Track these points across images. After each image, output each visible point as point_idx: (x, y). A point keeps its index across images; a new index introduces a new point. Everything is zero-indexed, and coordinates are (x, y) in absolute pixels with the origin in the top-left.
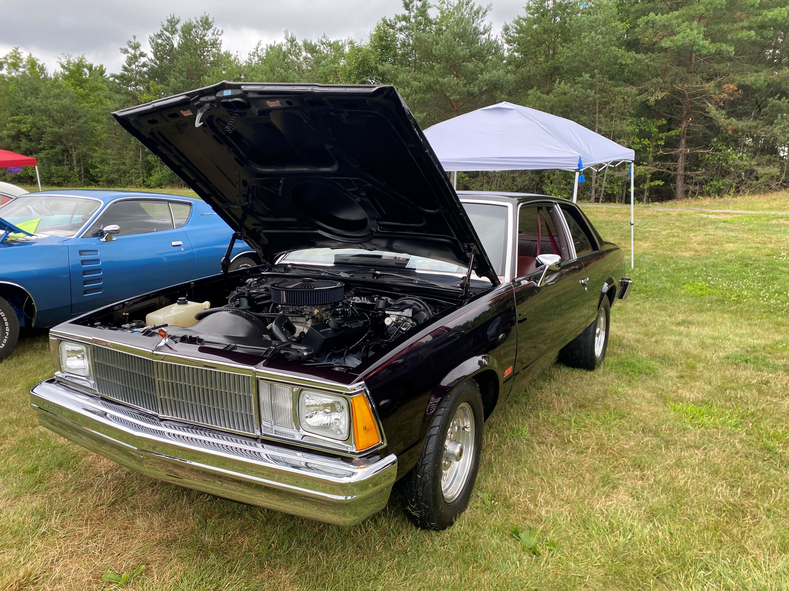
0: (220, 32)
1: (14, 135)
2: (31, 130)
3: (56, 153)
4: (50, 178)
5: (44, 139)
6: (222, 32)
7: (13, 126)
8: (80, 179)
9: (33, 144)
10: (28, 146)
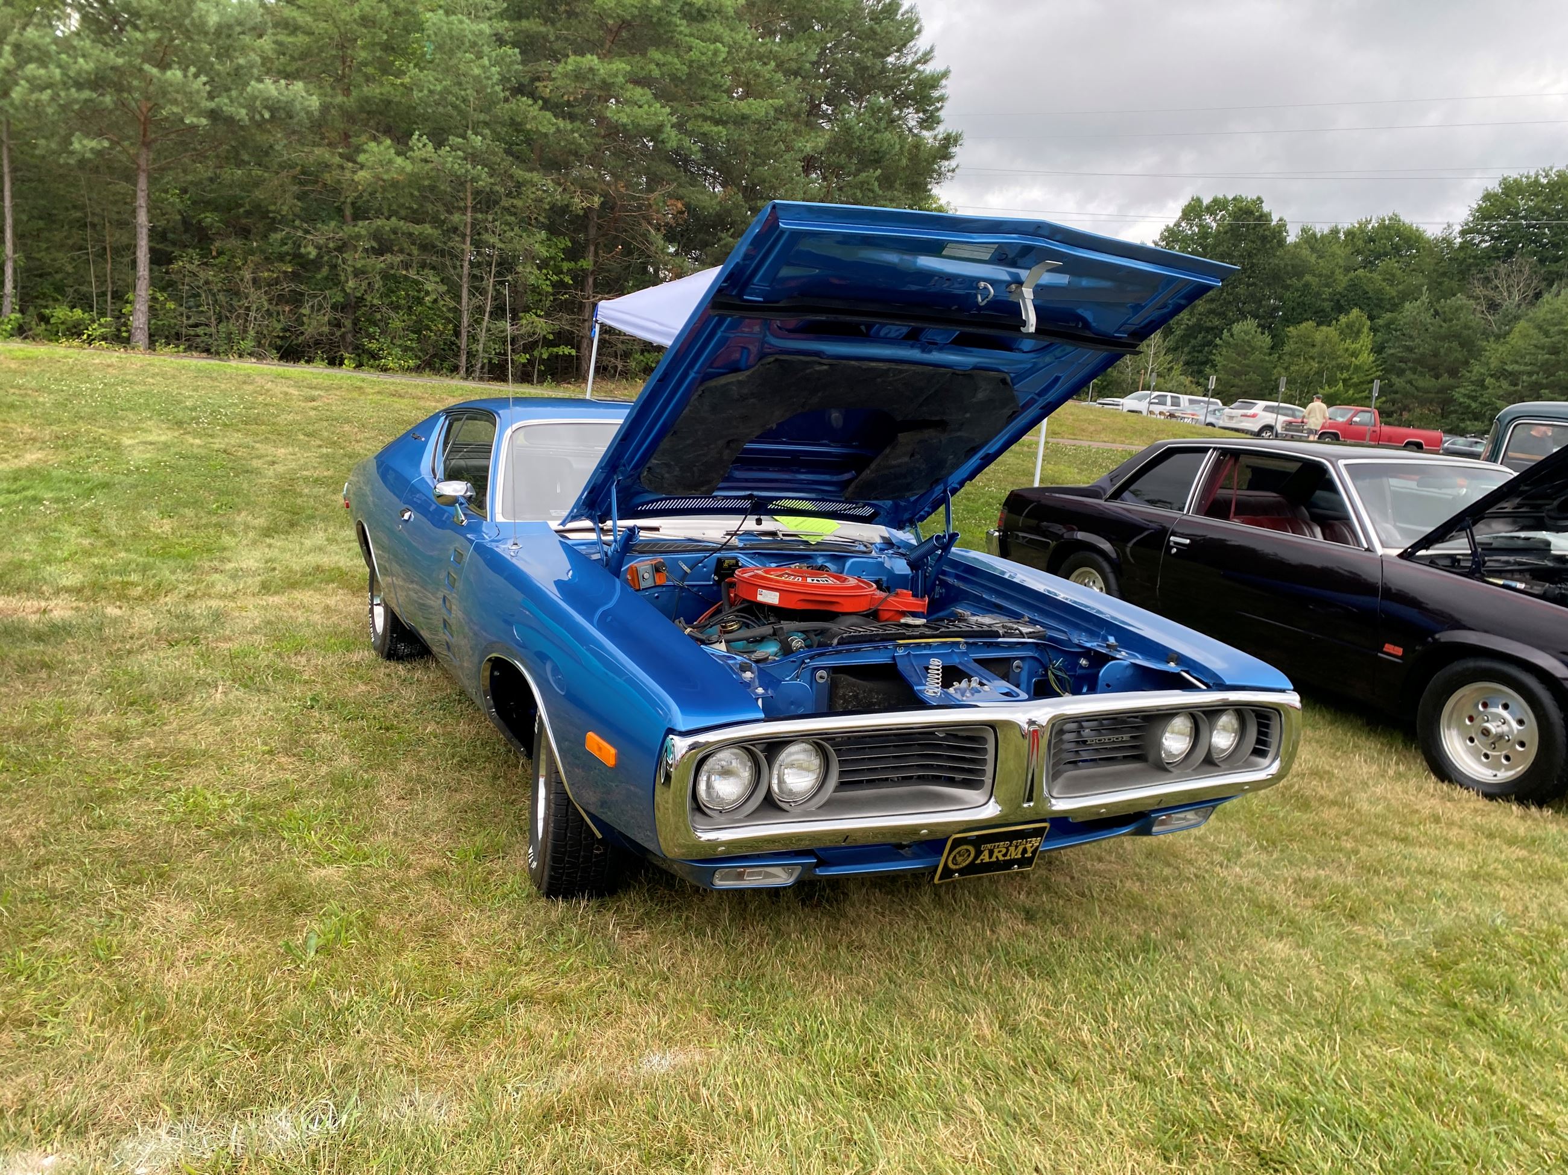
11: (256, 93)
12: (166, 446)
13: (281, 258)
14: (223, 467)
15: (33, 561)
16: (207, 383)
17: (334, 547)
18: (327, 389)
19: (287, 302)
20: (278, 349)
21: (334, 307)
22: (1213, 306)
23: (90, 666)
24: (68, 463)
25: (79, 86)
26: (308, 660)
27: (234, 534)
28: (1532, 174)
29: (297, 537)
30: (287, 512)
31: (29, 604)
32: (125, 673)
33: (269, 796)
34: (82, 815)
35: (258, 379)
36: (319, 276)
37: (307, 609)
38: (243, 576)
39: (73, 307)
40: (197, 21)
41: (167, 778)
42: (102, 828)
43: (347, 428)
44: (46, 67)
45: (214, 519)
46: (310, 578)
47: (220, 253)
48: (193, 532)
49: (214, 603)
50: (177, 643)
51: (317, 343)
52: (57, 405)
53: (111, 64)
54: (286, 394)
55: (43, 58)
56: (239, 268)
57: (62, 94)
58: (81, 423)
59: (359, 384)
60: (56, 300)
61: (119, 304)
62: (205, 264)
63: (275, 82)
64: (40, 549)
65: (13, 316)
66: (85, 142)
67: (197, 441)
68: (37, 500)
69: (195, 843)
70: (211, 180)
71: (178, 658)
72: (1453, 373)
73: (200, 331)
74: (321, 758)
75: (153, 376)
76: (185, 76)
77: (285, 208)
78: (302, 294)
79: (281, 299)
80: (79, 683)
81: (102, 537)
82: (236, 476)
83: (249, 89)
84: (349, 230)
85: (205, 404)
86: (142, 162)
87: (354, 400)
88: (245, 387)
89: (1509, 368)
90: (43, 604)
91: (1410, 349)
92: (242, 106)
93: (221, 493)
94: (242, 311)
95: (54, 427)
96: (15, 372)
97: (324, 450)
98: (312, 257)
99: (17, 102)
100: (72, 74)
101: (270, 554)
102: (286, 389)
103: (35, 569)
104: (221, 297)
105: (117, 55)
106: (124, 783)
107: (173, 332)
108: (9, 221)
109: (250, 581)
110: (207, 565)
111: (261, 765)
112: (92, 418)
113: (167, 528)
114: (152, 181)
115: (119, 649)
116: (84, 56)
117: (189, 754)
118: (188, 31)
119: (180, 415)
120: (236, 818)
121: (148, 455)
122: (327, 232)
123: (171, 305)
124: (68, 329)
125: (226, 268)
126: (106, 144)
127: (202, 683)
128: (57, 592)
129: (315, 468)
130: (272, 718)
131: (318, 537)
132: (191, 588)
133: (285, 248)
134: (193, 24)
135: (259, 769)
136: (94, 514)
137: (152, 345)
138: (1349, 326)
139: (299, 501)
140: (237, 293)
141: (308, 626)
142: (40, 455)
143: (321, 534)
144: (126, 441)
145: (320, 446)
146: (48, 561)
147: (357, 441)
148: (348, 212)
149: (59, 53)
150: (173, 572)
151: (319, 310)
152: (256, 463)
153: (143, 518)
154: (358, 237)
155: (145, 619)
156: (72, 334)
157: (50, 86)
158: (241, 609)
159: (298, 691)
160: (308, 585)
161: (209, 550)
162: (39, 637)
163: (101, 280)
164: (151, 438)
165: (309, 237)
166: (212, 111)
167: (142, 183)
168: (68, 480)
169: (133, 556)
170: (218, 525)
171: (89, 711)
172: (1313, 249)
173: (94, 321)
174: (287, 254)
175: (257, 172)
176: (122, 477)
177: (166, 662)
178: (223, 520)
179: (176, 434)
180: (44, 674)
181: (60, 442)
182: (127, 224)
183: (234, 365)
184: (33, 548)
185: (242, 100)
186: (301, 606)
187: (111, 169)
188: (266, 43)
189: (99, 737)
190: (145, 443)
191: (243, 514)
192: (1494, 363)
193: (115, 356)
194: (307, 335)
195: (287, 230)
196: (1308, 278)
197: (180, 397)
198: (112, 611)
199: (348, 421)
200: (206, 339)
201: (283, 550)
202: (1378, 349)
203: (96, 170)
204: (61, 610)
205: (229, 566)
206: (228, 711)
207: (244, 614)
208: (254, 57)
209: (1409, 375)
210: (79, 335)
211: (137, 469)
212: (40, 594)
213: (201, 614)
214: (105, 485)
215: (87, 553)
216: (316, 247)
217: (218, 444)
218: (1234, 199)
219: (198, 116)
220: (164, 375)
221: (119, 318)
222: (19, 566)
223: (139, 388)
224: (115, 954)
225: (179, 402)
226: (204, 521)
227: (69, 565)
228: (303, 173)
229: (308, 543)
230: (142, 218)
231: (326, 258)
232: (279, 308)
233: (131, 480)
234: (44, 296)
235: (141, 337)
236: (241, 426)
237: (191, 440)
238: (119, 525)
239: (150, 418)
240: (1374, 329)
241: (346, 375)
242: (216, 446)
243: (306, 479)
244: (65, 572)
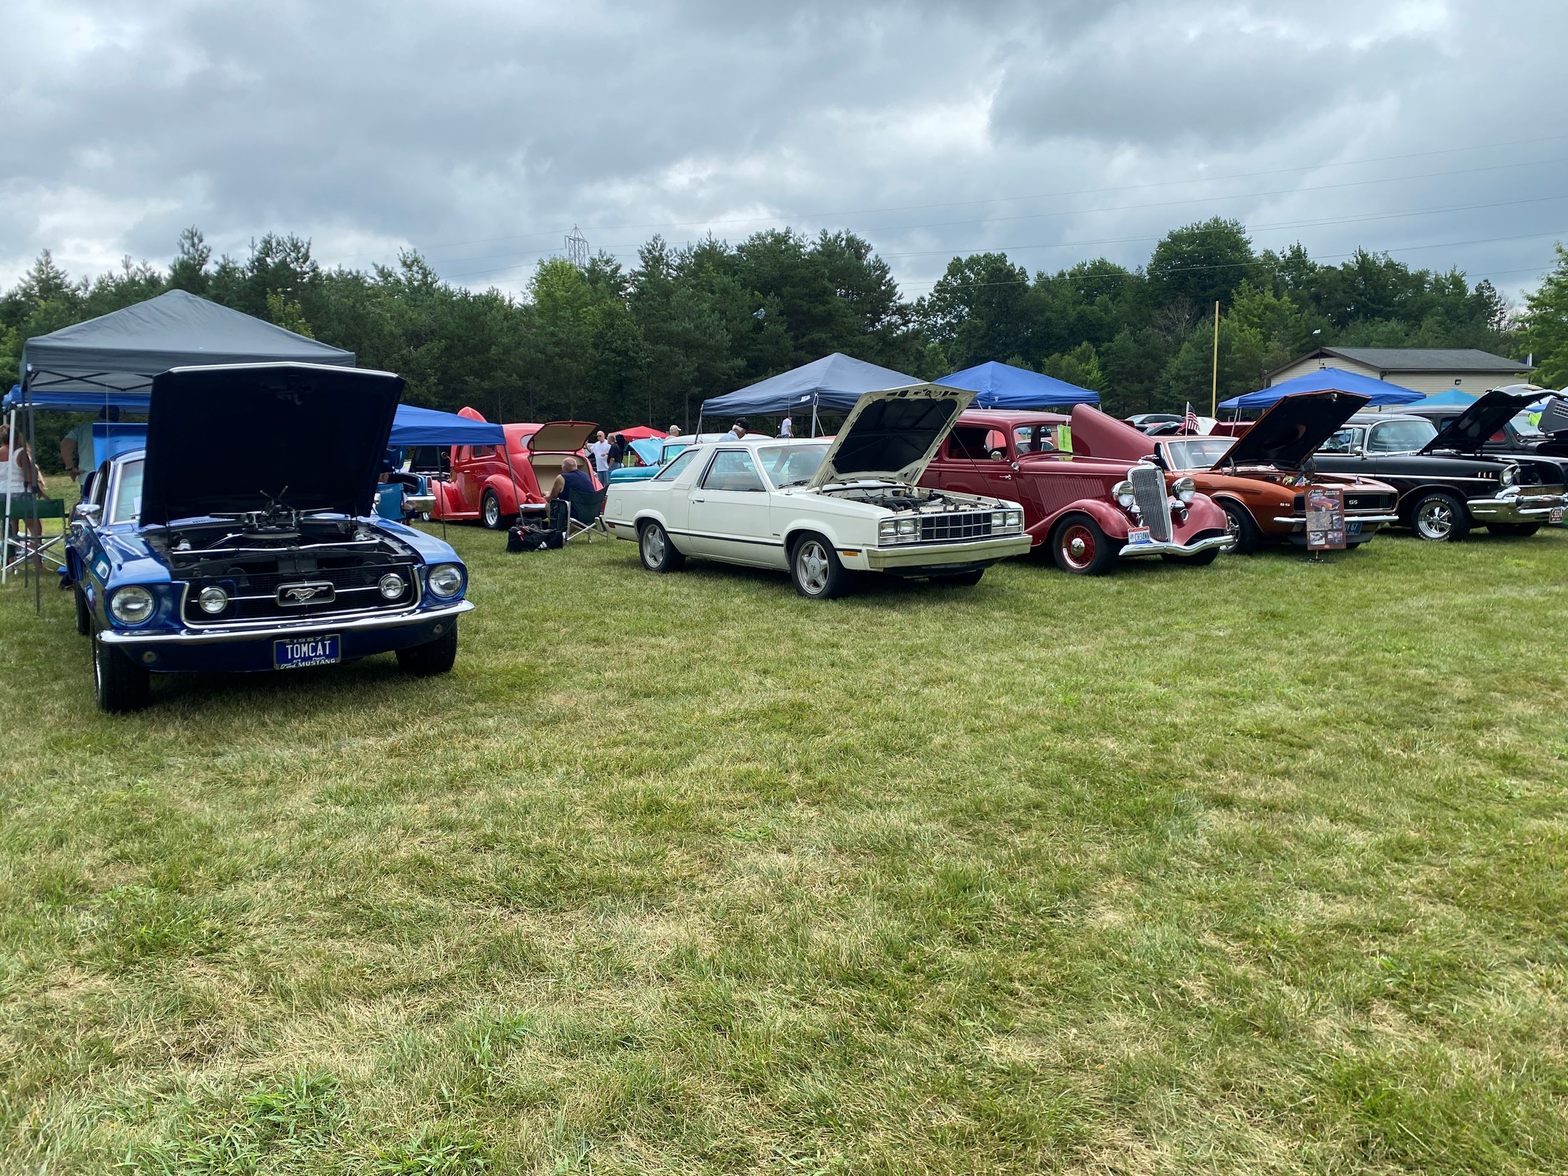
22: (984, 341)
28: (1189, 226)
72: (1151, 378)
89: (1182, 373)
91: (1123, 366)
138: (1083, 353)
172: (1047, 290)
192: (1174, 371)
196: (1048, 314)
202: (1103, 368)
209: (1124, 383)
218: (985, 256)
240: (1099, 354)
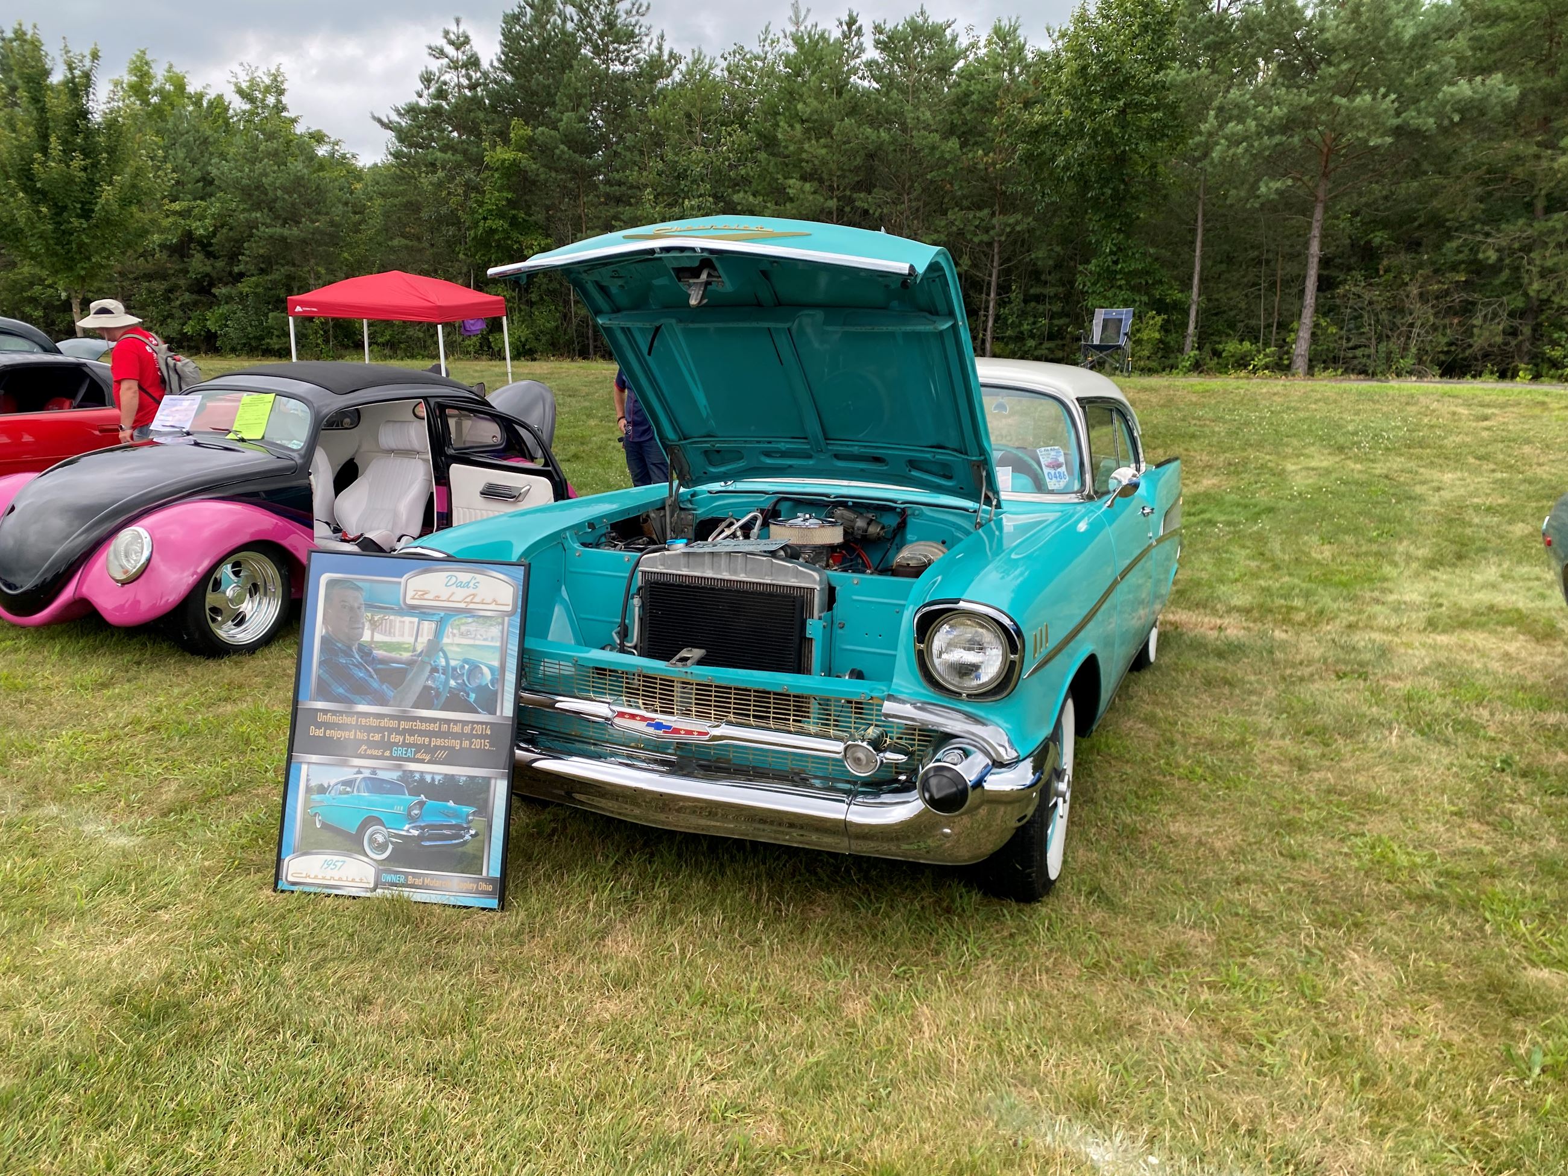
0: (644, 8)
1: (176, 245)
2: (214, 233)
3: (274, 282)
4: (261, 338)
5: (247, 252)
6: (648, 8)
7: (175, 223)
8: (326, 341)
9: (220, 264)
10: (208, 269)
11: (1448, 97)
12: (1328, 472)
13: (1454, 267)
14: (1384, 492)
15: (1209, 580)
16: (1368, 406)
17: (1510, 585)
18: (1503, 406)
19: (1456, 314)
20: (1440, 364)
21: (1512, 315)
23: (1266, 689)
24: (1239, 488)
25: (1270, 132)
26: (1492, 714)
27: (1396, 565)
29: (1466, 572)
30: (1453, 542)
31: (1206, 620)
32: (1299, 700)
33: (1463, 866)
34: (1274, 841)
35: (1422, 399)
36: (1497, 282)
37: (1482, 654)
38: (1405, 610)
39: (1241, 341)
40: (1393, 39)
41: (1351, 819)
42: (1293, 858)
43: (1527, 449)
44: (1244, 123)
45: (1375, 548)
46: (1484, 619)
47: (1387, 270)
48: (1353, 560)
49: (1377, 636)
50: (1345, 675)
51: (1486, 356)
52: (1230, 434)
53: (1303, 104)
54: (1454, 414)
55: (1241, 113)
56: (1407, 284)
57: (1256, 144)
58: (1250, 450)
59: (1541, 398)
60: (1228, 335)
61: (1283, 333)
62: (1371, 285)
63: (1470, 81)
64: (1214, 570)
65: (1192, 354)
66: (1271, 185)
67: (1359, 466)
68: (1211, 523)
69: (1387, 898)
70: (1386, 198)
71: (1348, 691)
73: (1359, 352)
74: (1521, 834)
75: (1316, 401)
76: (1374, 99)
77: (1465, 214)
78: (1474, 304)
79: (1450, 311)
80: (1258, 704)
81: (1268, 560)
82: (1398, 502)
83: (1440, 96)
84: (1539, 225)
85: (1367, 427)
86: (1321, 194)
87: (1534, 417)
88: (1409, 408)
90: (1219, 622)
92: (1429, 115)
93: (1382, 520)
94: (1404, 328)
95: (1228, 455)
96: (1196, 404)
97: (1498, 475)
98: (1490, 262)
99: (1216, 160)
100: (1266, 123)
101: (1435, 587)
102: (1453, 408)
103: (1211, 587)
104: (1384, 316)
105: (1309, 95)
106: (1308, 815)
107: (1331, 355)
108: (1197, 268)
109: (1414, 616)
110: (1368, 594)
111: (1450, 827)
112: (1259, 445)
113: (1327, 554)
114: (1326, 209)
115: (1291, 675)
116: (1278, 104)
117: (1370, 797)
118: (1381, 52)
119: (1341, 440)
120: (1427, 880)
121: (1310, 481)
122: (1515, 230)
123: (1333, 330)
124: (1237, 362)
125: (1388, 286)
126: (1290, 182)
127: (1375, 722)
128: (1230, 610)
129: (1488, 495)
130: (1456, 775)
131: (1490, 572)
132: (1352, 618)
133: (1461, 257)
134: (1388, 44)
135: (1447, 830)
136: (1260, 538)
137: (1310, 371)
139: (1468, 531)
140: (1402, 311)
141: (1487, 673)
142: (1215, 481)
143: (1494, 569)
144: (1290, 467)
145: (1493, 471)
146: (1221, 580)
147: (1540, 465)
148: (1540, 204)
149: (1256, 106)
150: (1334, 600)
151: (1492, 319)
152: (1419, 489)
153: (1305, 544)
154: (1553, 231)
155: (1309, 646)
156: (1240, 365)
157: (1245, 139)
158: (1408, 645)
159: (1484, 748)
160: (1481, 626)
161: (1371, 580)
162: (1220, 655)
163: (1269, 314)
164: (1313, 464)
165: (1489, 240)
166: (1398, 127)
167: (1318, 214)
168: (1238, 505)
169: (1296, 581)
170: (1378, 554)
171: (1269, 733)
173: (1259, 352)
174: (1463, 262)
175: (1437, 180)
176: (1286, 502)
177: (1337, 694)
178: (1383, 549)
179: (1337, 459)
180: (1226, 690)
181: (1232, 468)
182: (1299, 256)
183: (1395, 386)
184: (1209, 567)
185: (1431, 109)
186: (1475, 649)
187: (1288, 206)
188: (1461, 42)
189: (1280, 763)
190: (1308, 469)
191: (1405, 543)
193: (1278, 384)
194: (1476, 347)
195: (1464, 236)
197: (1341, 422)
198: (1279, 634)
199: (1528, 441)
200: (1364, 360)
201: (1449, 584)
203: (1275, 210)
204: (1235, 629)
205: (1391, 598)
206: (1405, 759)
207: (1410, 651)
208: (1448, 60)
210: (1246, 366)
211: (1300, 494)
212: (1214, 612)
213: (1365, 647)
214: (1270, 510)
215: (1255, 575)
216: (1497, 251)
217: (1379, 469)
219: (1383, 135)
220: (1325, 400)
221: (1281, 347)
222: (1198, 584)
223: (1302, 415)
224: (1320, 996)
225: (1340, 427)
226: (1364, 549)
227: (1239, 585)
228: (1489, 172)
229: (1478, 578)
230: (1315, 248)
231: (1507, 261)
232: (1447, 321)
233: (1293, 505)
234: (1219, 333)
235: (1301, 364)
236: (1404, 450)
237: (1352, 466)
238: (1283, 550)
239: (1313, 444)
241: (1521, 388)
242: (1378, 472)
243: (1477, 508)
244: (1236, 593)
